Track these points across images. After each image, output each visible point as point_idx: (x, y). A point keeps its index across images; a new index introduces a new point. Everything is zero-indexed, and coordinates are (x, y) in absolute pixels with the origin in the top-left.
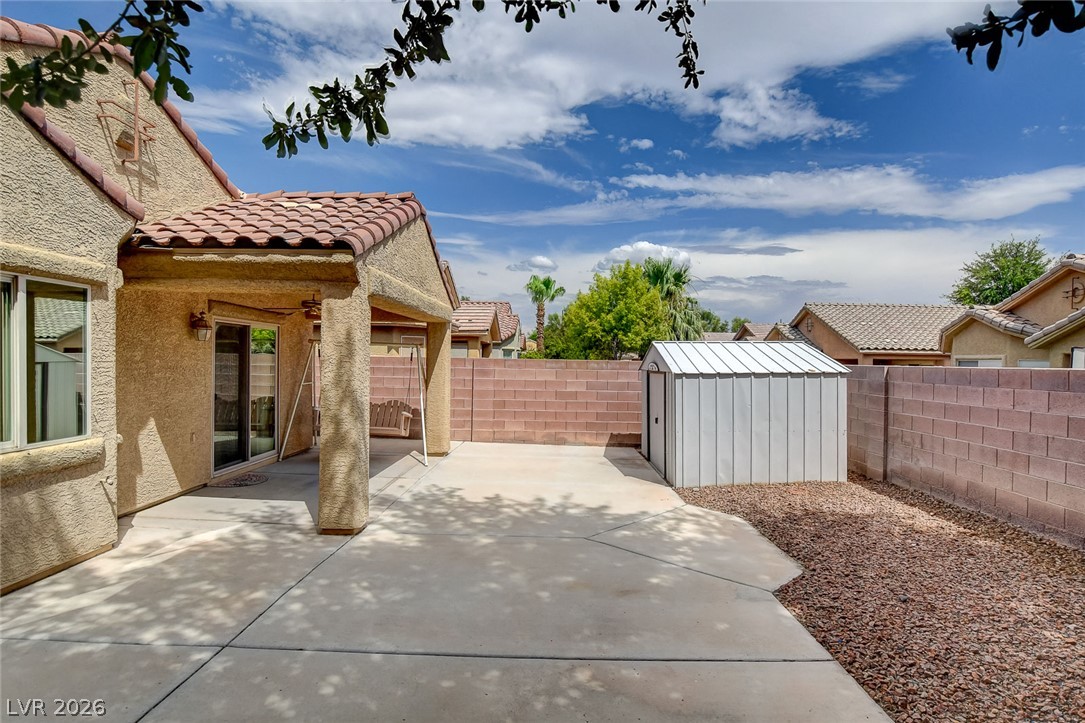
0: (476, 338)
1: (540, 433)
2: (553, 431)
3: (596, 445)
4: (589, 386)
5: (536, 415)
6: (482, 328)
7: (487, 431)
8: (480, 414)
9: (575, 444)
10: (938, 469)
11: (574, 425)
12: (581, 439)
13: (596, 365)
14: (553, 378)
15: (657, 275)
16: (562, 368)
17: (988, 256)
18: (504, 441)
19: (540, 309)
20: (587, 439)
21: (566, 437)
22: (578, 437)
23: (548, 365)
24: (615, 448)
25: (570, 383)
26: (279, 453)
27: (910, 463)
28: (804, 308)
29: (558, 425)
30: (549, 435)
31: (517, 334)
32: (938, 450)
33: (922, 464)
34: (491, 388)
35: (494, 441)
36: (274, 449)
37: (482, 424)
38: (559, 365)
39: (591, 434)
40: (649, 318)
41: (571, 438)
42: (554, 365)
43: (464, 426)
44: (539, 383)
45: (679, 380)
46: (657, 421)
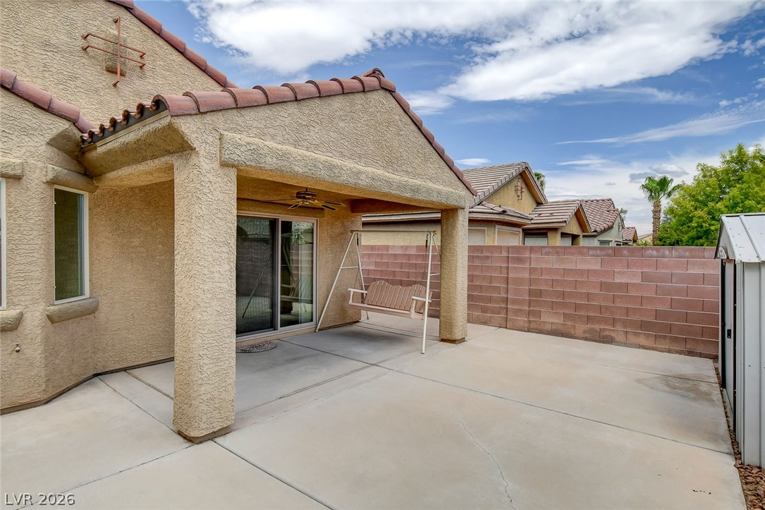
0: (555, 230)
1: (581, 328)
2: (597, 327)
3: (654, 349)
4: (645, 277)
5: (577, 307)
6: (561, 220)
7: (522, 320)
8: (515, 302)
9: (626, 344)
11: (625, 323)
12: (632, 339)
13: (655, 253)
14: (598, 267)
16: (608, 255)
18: (540, 332)
19: (657, 206)
20: (643, 341)
21: (613, 334)
22: (629, 337)
24: (683, 357)
25: (618, 272)
26: (317, 325)
29: (605, 321)
30: (591, 331)
31: (616, 227)
34: (526, 275)
35: (529, 331)
36: (312, 321)
37: (517, 312)
38: (605, 252)
39: (648, 336)
41: (620, 337)
42: (598, 252)
43: (499, 313)
44: (581, 272)
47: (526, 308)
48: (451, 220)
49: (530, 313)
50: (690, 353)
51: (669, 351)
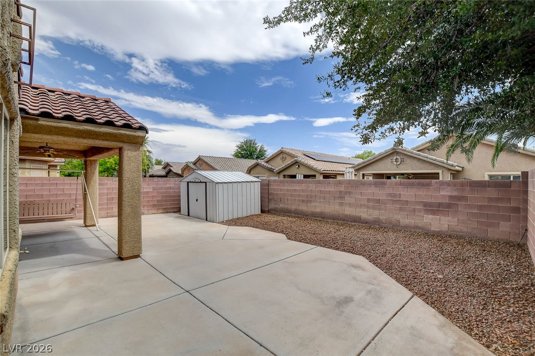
7: (104, 212)
9: (148, 214)
10: (286, 206)
12: (150, 211)
20: (154, 211)
24: (161, 214)
27: (277, 206)
28: (198, 157)
32: (286, 202)
33: (281, 206)
34: (106, 192)
39: (155, 209)
45: (217, 185)
46: (197, 200)
47: (106, 207)
48: (93, 165)
49: (108, 209)
50: (167, 212)
51: (162, 213)
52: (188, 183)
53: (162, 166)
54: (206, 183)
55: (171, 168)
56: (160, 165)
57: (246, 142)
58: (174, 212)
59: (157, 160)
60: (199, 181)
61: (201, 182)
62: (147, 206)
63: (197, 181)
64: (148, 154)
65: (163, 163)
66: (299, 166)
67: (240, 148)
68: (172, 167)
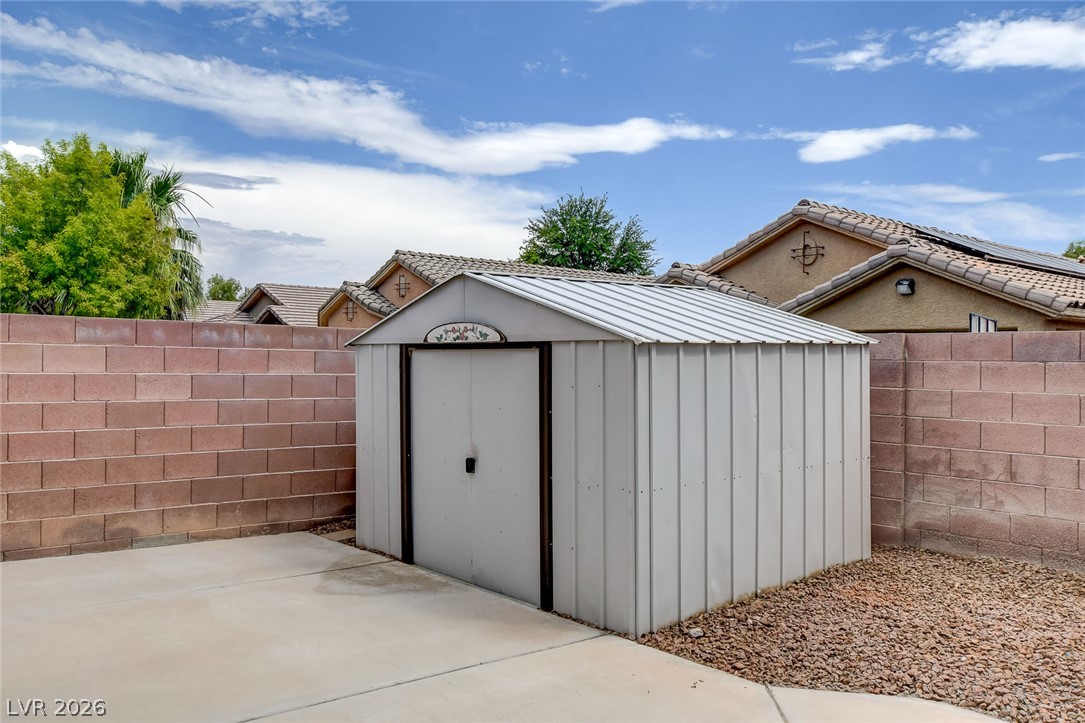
1: (56, 525)
2: (97, 514)
4: (197, 387)
5: (46, 473)
9: (160, 541)
10: (1062, 517)
12: (175, 525)
14: (97, 369)
15: (127, 174)
16: (122, 340)
17: (555, 213)
20: (194, 525)
21: (134, 524)
22: (169, 521)
23: (82, 333)
25: (144, 380)
28: (394, 260)
30: (83, 527)
32: (1061, 483)
38: (114, 334)
39: (204, 511)
40: (135, 256)
41: (150, 528)
42: (99, 332)
44: (55, 384)
45: (642, 361)
46: (471, 465)
50: (274, 529)
51: (241, 534)
52: (406, 352)
53: (239, 304)
54: (545, 349)
55: (274, 308)
56: (230, 298)
57: (567, 214)
58: (313, 527)
59: (216, 280)
60: (494, 337)
61: (505, 345)
62: (158, 493)
63: (472, 338)
64: (178, 245)
65: (239, 294)
66: (912, 285)
67: (542, 233)
68: (276, 303)
